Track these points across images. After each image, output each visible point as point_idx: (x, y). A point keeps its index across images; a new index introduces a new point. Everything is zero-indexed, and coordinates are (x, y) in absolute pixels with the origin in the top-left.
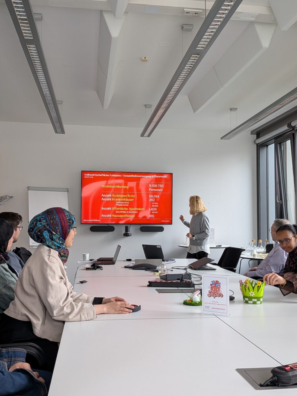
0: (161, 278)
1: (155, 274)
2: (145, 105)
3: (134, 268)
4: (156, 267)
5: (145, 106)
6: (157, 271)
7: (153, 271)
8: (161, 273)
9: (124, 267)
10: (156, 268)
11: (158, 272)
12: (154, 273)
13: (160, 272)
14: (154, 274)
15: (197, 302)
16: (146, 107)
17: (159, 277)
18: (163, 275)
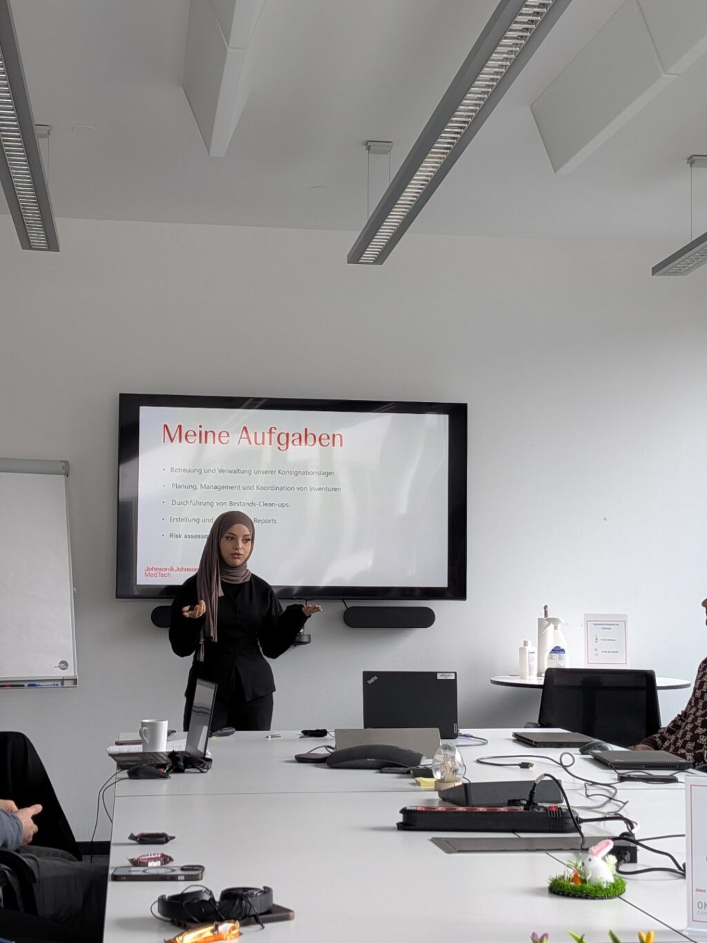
0: (444, 799)
1: (418, 784)
2: (366, 143)
3: (335, 761)
4: (416, 759)
5: (368, 145)
6: (428, 773)
7: (408, 772)
8: (441, 781)
9: (294, 759)
10: (418, 762)
11: (432, 776)
12: (413, 781)
13: (438, 776)
14: (413, 784)
15: (605, 886)
16: (369, 148)
17: (436, 796)
18: (451, 785)
